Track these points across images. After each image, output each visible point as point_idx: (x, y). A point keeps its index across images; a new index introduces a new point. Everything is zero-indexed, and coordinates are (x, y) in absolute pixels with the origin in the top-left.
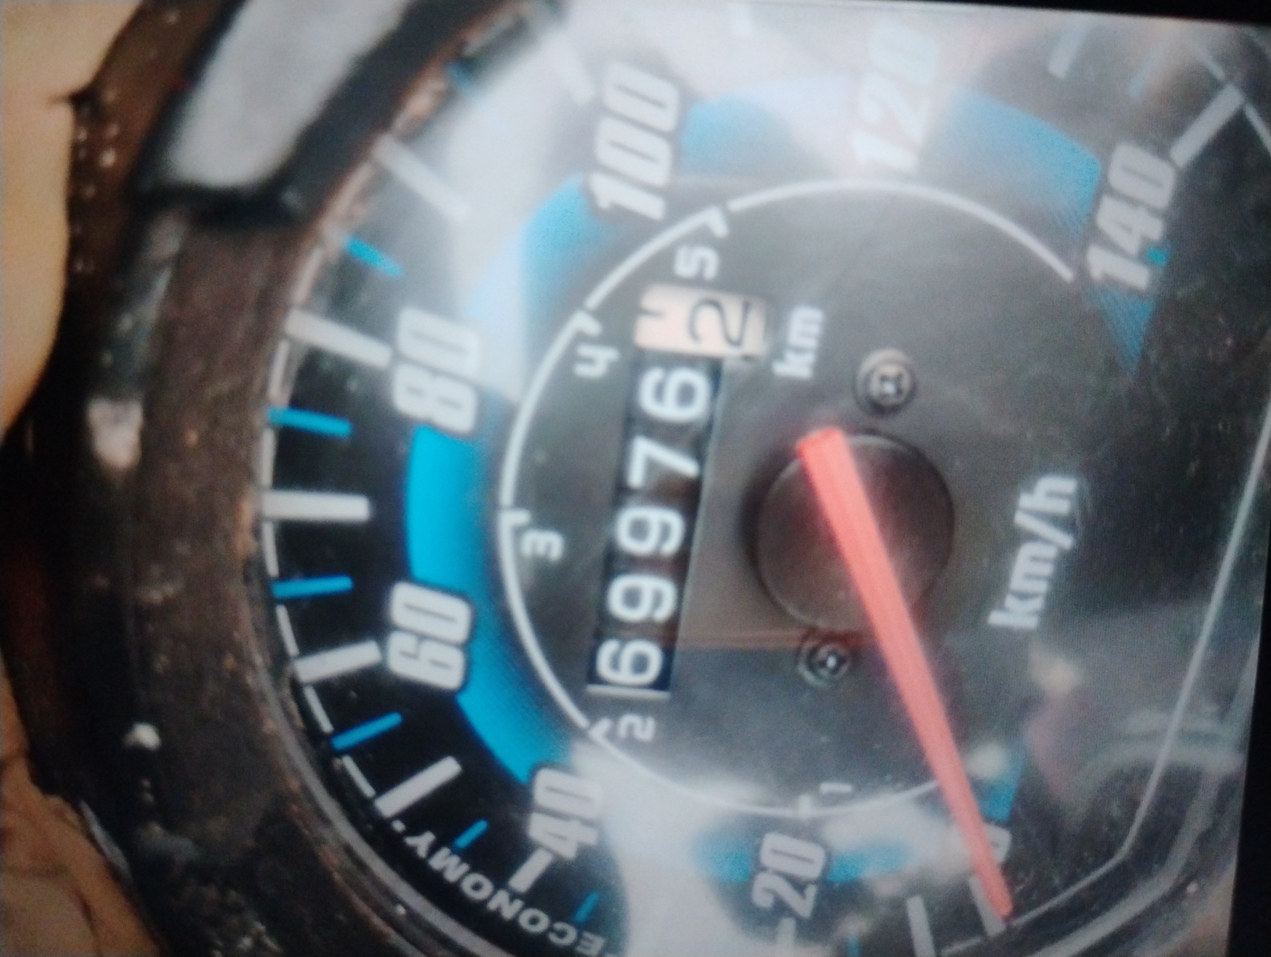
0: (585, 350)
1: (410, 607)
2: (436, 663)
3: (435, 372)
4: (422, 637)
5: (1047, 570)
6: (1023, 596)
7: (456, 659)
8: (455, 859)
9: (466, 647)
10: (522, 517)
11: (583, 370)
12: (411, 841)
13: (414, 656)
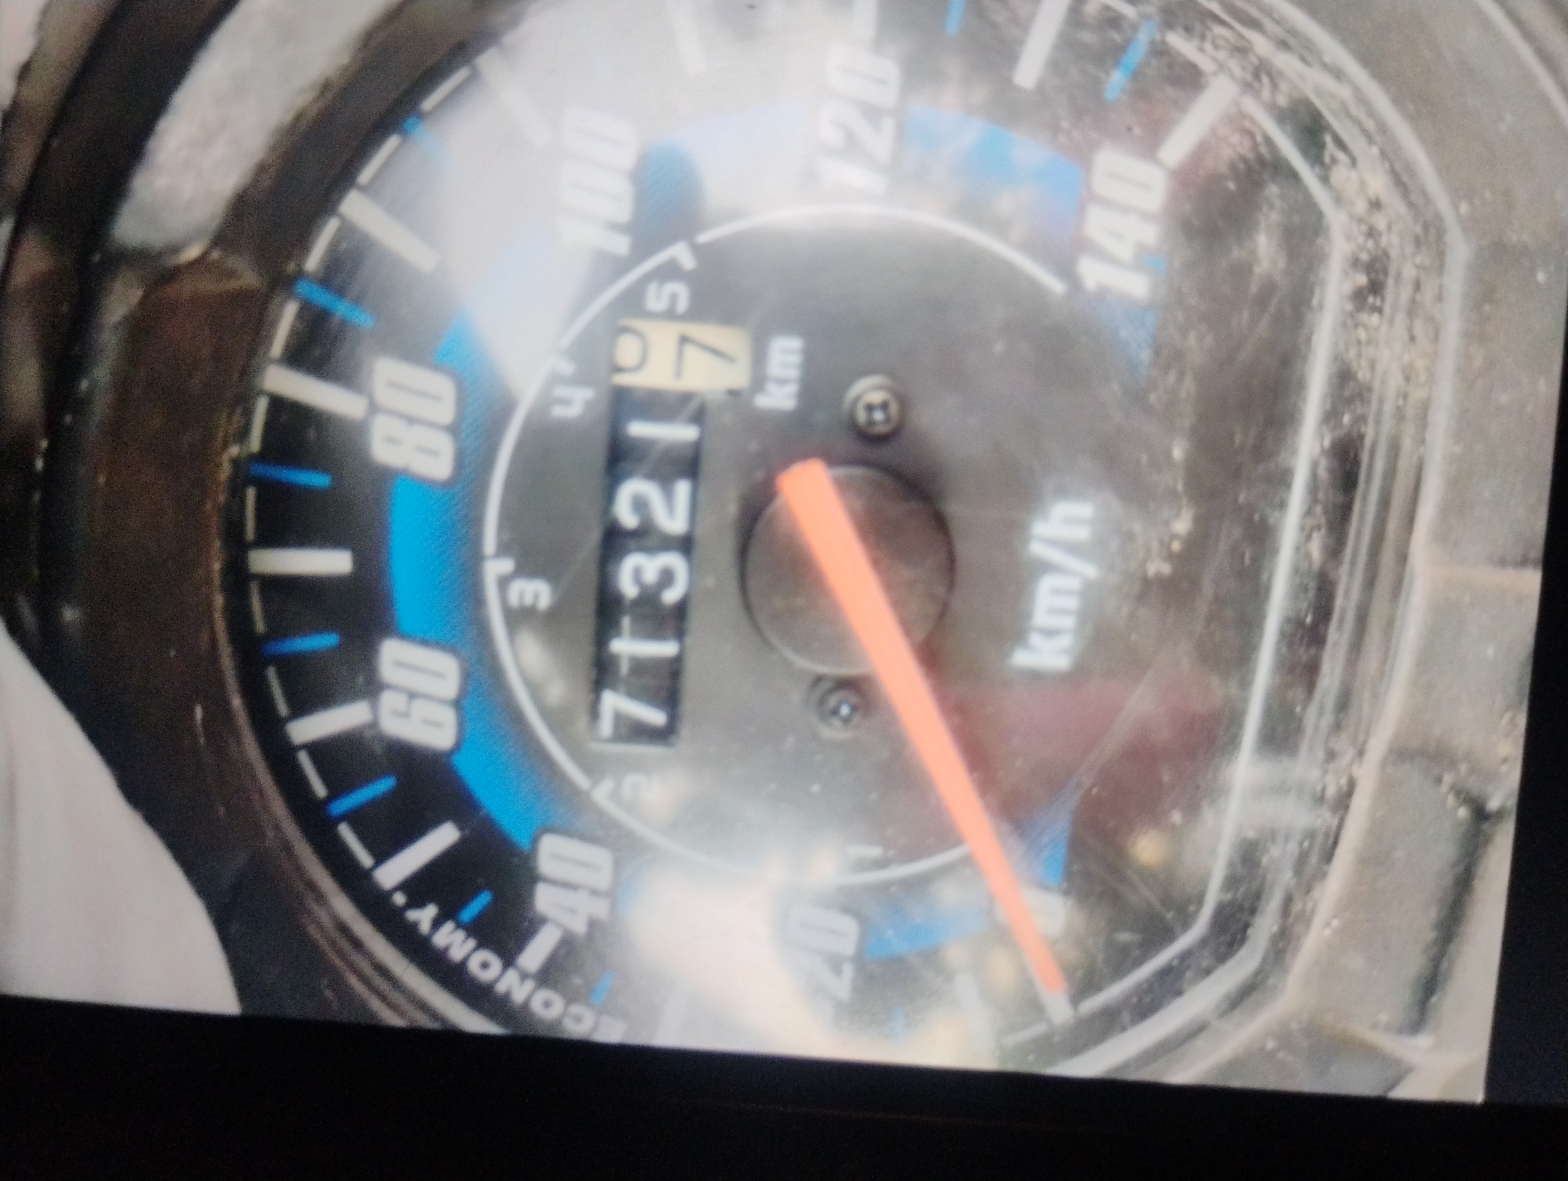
0: (561, 391)
1: (400, 664)
2: (428, 722)
3: (411, 420)
4: (413, 695)
5: (1072, 603)
6: (1050, 633)
7: (448, 718)
8: (460, 935)
9: (457, 704)
10: (506, 565)
11: (559, 412)
12: (412, 915)
13: (406, 715)
